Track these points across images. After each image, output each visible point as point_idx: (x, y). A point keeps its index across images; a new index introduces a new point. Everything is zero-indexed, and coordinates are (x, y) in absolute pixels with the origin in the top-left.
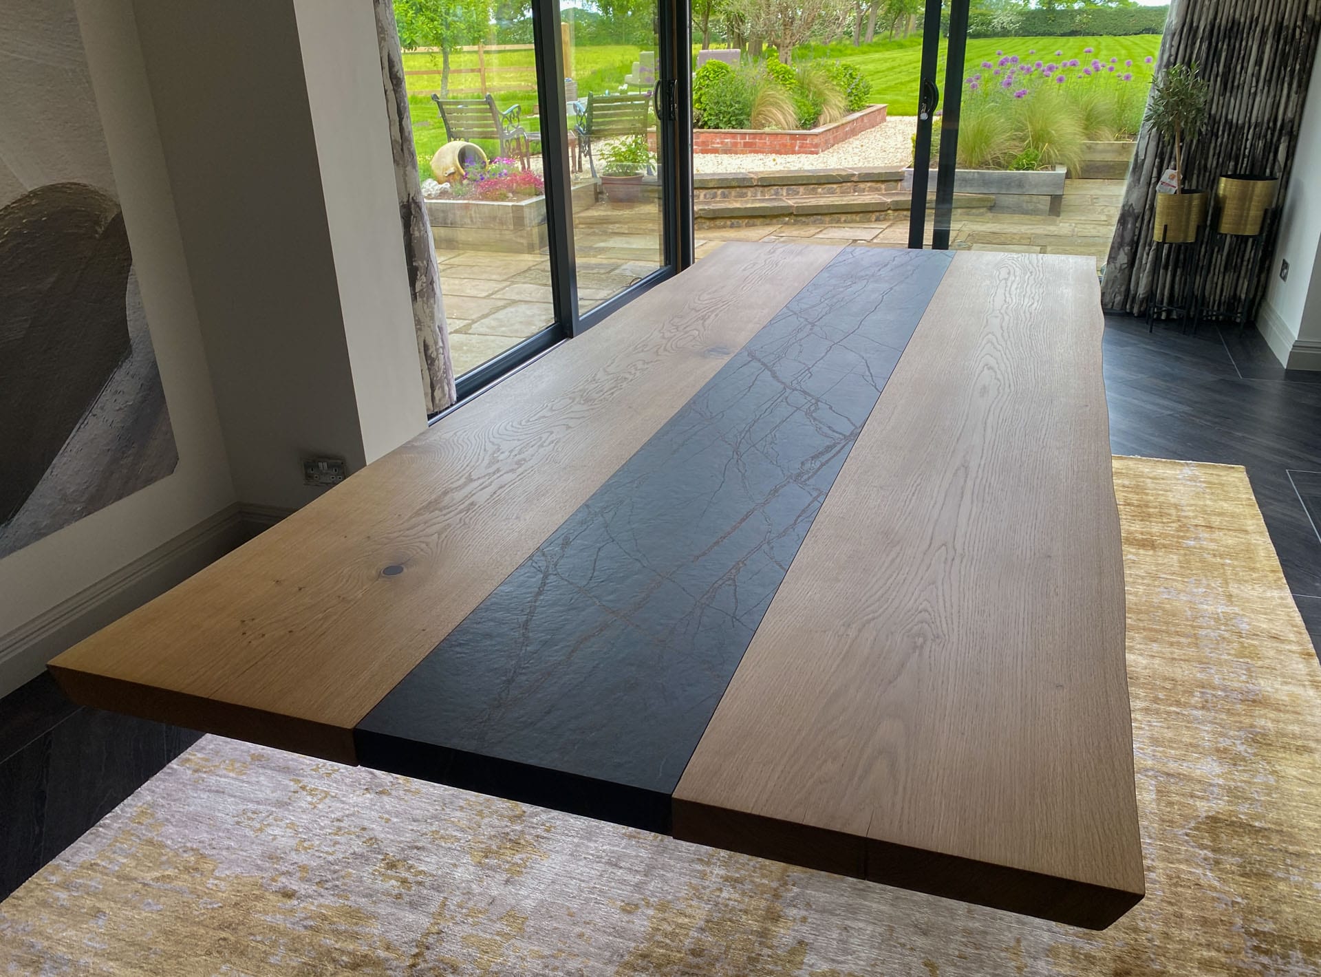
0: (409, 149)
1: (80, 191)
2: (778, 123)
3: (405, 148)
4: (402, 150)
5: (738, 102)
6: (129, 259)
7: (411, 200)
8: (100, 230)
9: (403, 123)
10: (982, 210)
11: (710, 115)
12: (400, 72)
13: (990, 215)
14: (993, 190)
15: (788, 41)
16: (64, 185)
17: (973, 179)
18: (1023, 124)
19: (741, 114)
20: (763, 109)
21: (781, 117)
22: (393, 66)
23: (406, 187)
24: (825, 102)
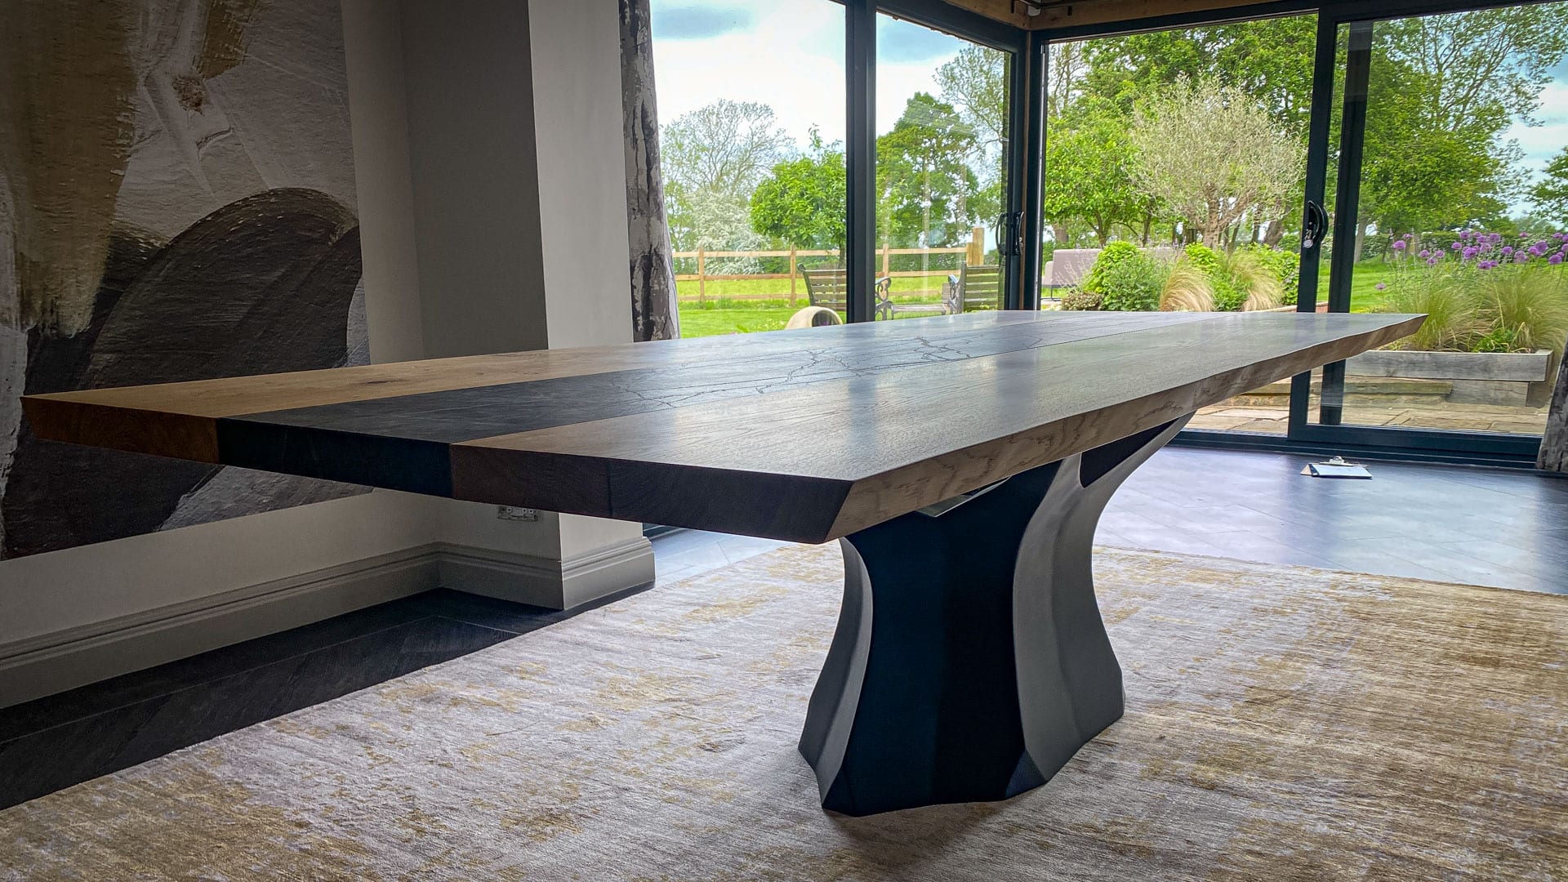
0: (655, 200)
1: (321, 200)
2: (1190, 306)
3: (651, 199)
4: (648, 199)
5: (1145, 284)
6: (359, 272)
7: (653, 251)
8: (335, 239)
9: (652, 173)
10: (1435, 398)
11: (1112, 298)
12: (653, 123)
13: (1445, 404)
14: (1450, 375)
15: (1214, 225)
16: (305, 191)
17: (1423, 362)
18: (1492, 300)
19: (1149, 297)
20: (1174, 291)
21: (1194, 300)
22: (647, 117)
23: (649, 237)
24: (1252, 287)
